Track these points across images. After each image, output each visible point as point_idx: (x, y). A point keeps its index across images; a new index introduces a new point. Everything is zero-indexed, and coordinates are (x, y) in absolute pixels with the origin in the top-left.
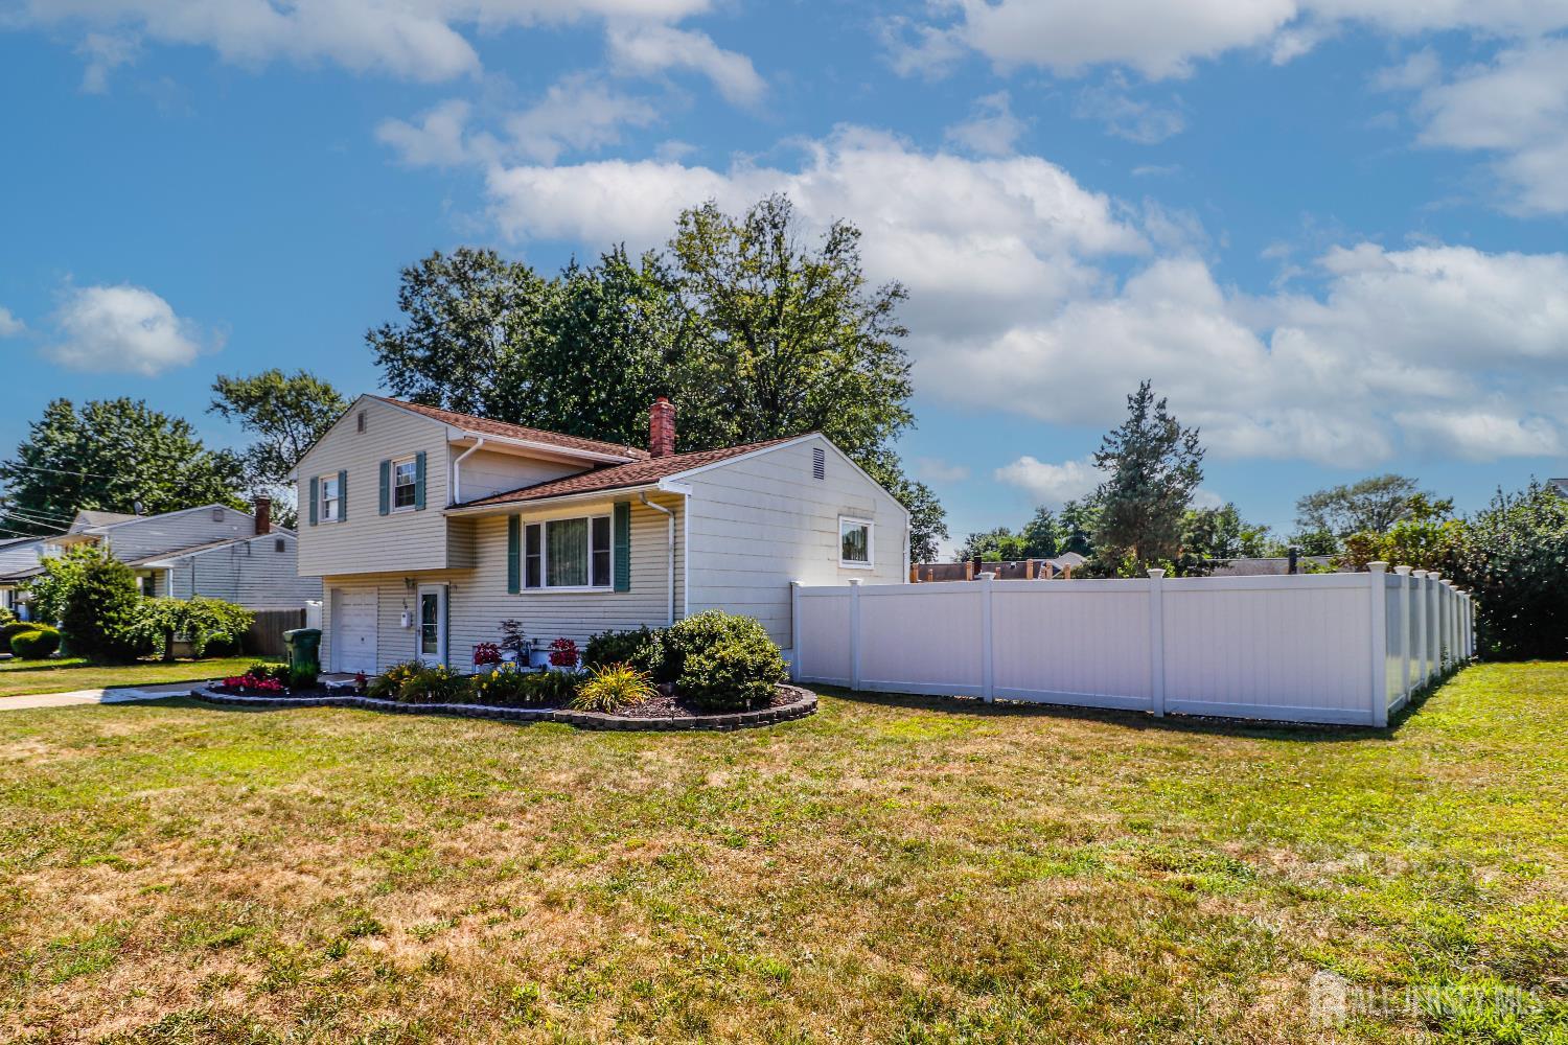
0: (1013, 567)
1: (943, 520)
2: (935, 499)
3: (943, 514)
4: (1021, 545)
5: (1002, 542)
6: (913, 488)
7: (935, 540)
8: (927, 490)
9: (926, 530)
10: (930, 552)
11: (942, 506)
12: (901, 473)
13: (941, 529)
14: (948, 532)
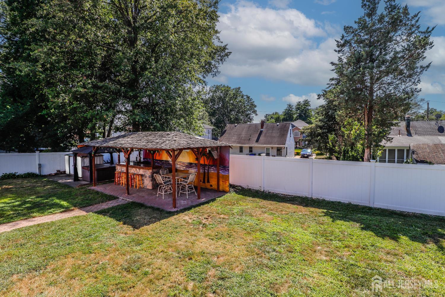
0: (278, 125)
1: (256, 109)
2: (253, 101)
3: (255, 106)
4: (282, 117)
5: (275, 116)
6: (245, 97)
7: (252, 116)
8: (250, 98)
9: (250, 112)
10: (251, 120)
11: (255, 103)
12: (241, 92)
13: (255, 112)
14: (257, 113)
